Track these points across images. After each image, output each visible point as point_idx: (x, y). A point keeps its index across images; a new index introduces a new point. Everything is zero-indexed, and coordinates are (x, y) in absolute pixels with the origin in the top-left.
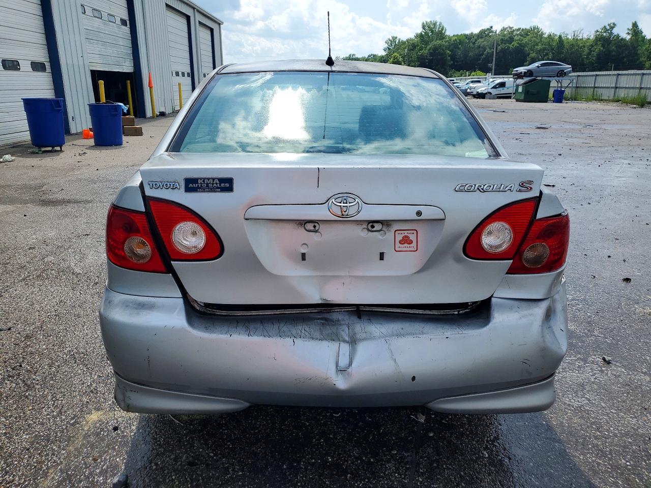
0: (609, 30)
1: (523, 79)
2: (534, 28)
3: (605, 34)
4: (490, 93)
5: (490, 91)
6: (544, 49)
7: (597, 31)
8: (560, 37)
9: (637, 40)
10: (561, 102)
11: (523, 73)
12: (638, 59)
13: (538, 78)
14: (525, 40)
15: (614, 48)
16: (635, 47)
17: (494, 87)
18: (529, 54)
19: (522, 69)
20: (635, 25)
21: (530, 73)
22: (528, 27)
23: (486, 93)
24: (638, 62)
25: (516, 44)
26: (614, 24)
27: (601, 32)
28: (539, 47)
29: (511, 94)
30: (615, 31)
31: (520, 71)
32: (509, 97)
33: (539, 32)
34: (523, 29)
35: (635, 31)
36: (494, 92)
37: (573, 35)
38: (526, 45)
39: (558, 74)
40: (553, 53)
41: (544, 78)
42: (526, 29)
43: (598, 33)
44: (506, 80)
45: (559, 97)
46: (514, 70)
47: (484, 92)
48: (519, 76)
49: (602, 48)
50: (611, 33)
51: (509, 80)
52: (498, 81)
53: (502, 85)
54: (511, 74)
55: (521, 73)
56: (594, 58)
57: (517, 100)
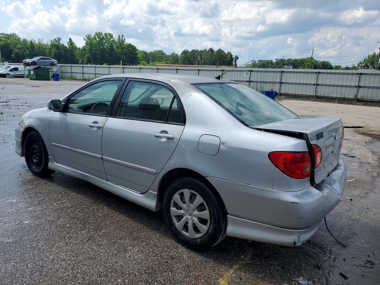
0: (57, 41)
1: (30, 66)
2: (13, 34)
3: (56, 43)
4: (9, 74)
5: (9, 73)
6: (23, 48)
7: (52, 41)
8: (31, 41)
9: (73, 48)
10: (58, 80)
11: (30, 63)
12: (76, 58)
13: (41, 66)
14: (9, 41)
15: (62, 51)
16: (72, 51)
17: (11, 71)
18: (13, 50)
19: (29, 61)
20: (70, 40)
21: (34, 63)
22: (9, 33)
23: (7, 74)
24: (75, 59)
25: (3, 43)
26: (60, 38)
27: (54, 42)
28: (19, 46)
29: (24, 75)
30: (61, 42)
31: (28, 62)
32: (24, 77)
33: (17, 37)
34: (5, 34)
35: (71, 43)
36: (11, 73)
37: (38, 41)
38: (10, 44)
39: (50, 64)
40: (29, 51)
41: (45, 67)
42: (7, 34)
43: (52, 42)
44: (17, 66)
45: (56, 77)
46: (24, 60)
47: (5, 73)
48: (27, 64)
49: (56, 51)
50: (59, 43)
51: (21, 67)
52: (13, 67)
53: (16, 69)
54: (22, 62)
55: (29, 63)
56: (53, 56)
57: (31, 79)
